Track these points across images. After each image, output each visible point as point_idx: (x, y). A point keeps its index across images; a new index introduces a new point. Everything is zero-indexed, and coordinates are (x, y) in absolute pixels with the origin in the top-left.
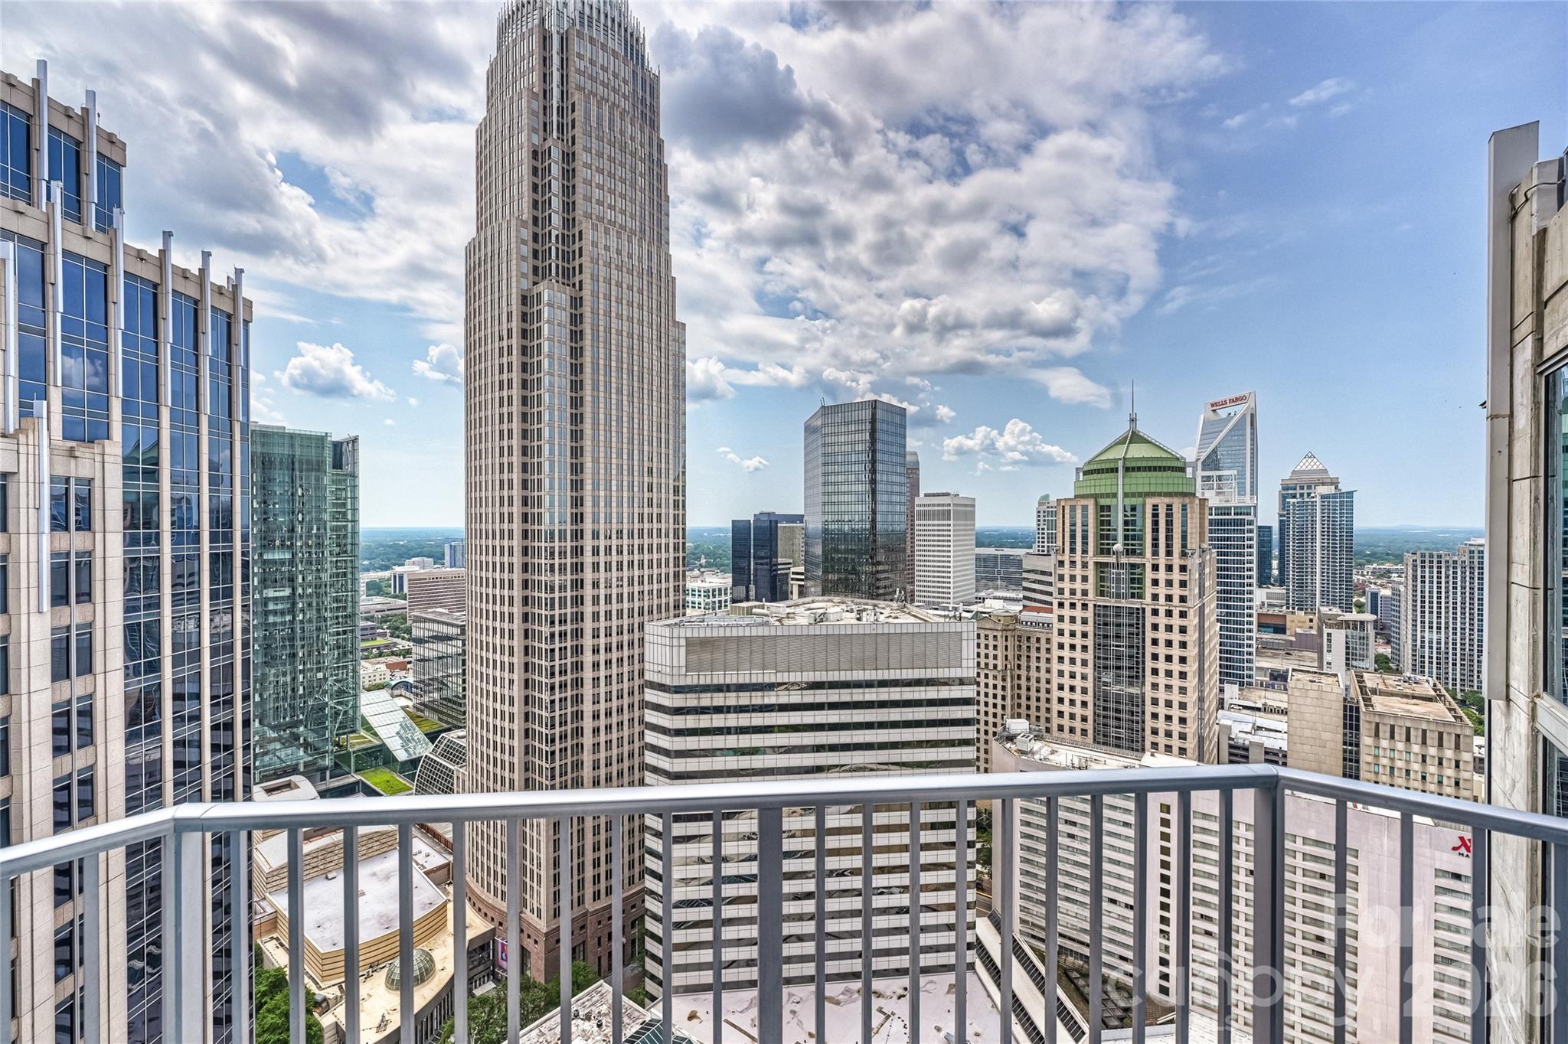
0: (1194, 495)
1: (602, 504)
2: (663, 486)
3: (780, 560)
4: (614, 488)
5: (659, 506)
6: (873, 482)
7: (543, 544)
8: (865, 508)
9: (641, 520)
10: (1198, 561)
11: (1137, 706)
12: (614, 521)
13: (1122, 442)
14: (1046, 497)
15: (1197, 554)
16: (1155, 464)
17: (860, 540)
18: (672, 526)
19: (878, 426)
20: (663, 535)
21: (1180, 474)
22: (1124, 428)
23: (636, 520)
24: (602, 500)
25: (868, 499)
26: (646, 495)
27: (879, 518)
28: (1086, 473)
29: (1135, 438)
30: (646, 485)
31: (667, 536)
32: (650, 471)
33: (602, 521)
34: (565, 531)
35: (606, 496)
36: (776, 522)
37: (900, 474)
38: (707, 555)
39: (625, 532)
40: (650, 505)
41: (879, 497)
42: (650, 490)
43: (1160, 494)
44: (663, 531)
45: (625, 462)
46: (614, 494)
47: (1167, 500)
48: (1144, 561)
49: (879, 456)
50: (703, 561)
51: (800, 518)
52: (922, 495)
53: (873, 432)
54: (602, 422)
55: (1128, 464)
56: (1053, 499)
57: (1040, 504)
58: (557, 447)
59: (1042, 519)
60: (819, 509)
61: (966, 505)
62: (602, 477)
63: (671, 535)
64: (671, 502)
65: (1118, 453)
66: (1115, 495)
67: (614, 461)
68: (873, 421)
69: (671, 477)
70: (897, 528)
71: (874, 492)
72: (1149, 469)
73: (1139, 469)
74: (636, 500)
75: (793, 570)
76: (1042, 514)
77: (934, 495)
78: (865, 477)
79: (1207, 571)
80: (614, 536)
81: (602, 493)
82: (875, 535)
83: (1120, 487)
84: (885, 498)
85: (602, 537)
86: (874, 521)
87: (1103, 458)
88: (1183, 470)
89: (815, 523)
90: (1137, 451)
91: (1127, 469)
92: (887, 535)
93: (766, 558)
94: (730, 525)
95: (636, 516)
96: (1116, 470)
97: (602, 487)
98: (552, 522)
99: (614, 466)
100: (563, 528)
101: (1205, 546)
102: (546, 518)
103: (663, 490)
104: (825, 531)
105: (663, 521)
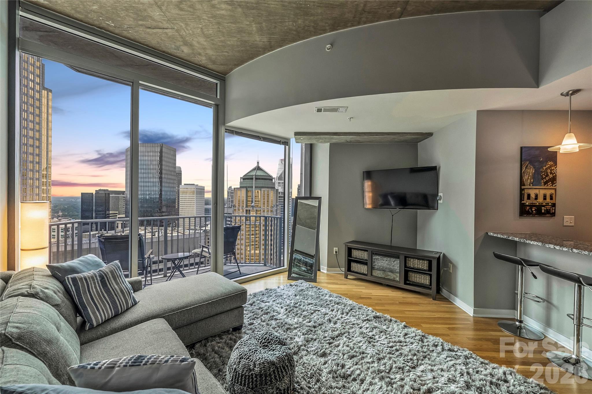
0: (274, 188)
3: (111, 212)
6: (161, 178)
8: (157, 189)
10: (276, 209)
11: (258, 257)
13: (254, 169)
14: (231, 187)
15: (275, 207)
16: (264, 177)
17: (154, 202)
19: (163, 154)
21: (270, 181)
22: (255, 165)
25: (158, 185)
27: (163, 193)
28: (244, 179)
29: (258, 168)
36: (109, 194)
37: (174, 176)
38: (63, 210)
41: (163, 184)
43: (265, 187)
47: (267, 189)
48: (261, 209)
49: (163, 167)
50: (60, 214)
52: (183, 184)
53: (161, 157)
55: (256, 177)
56: (233, 188)
57: (229, 189)
59: (229, 195)
61: (201, 189)
65: (253, 173)
66: (252, 187)
68: (161, 152)
69: (41, 169)
70: (172, 197)
71: (161, 182)
72: (263, 179)
73: (259, 179)
75: (118, 216)
76: (229, 193)
77: (188, 184)
78: (157, 175)
79: (278, 212)
82: (161, 200)
83: (254, 184)
84: (167, 185)
86: (161, 195)
87: (249, 174)
88: (272, 180)
90: (259, 173)
91: (256, 179)
92: (167, 200)
93: (103, 211)
94: (80, 195)
96: (252, 179)
101: (277, 204)
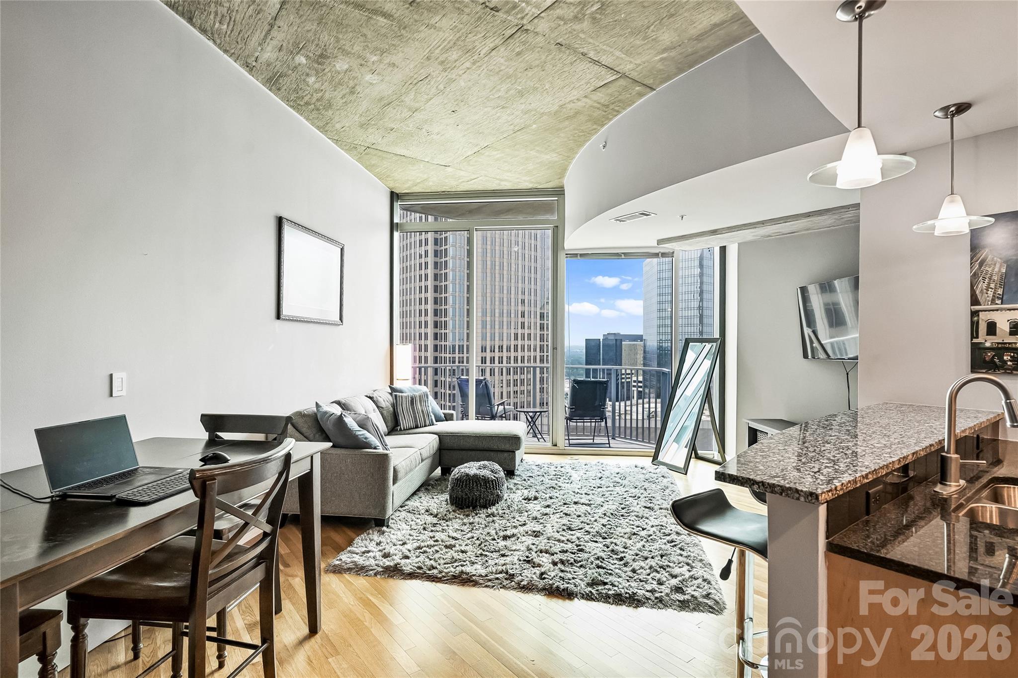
1: (488, 327)
2: (532, 313)
4: (497, 315)
5: (529, 328)
7: (448, 355)
9: (516, 338)
12: (497, 338)
18: (538, 343)
20: (532, 350)
23: (513, 338)
24: (488, 323)
26: (520, 320)
30: (520, 313)
31: (535, 350)
32: (523, 302)
33: (488, 338)
34: (463, 346)
35: (491, 321)
36: (621, 341)
39: (505, 347)
40: (523, 327)
42: (523, 316)
44: (532, 347)
45: (505, 296)
46: (497, 319)
51: (640, 338)
54: (489, 267)
58: (457, 286)
60: (655, 330)
62: (488, 307)
63: (538, 350)
64: (538, 325)
67: (497, 295)
69: (539, 306)
74: (513, 324)
80: (497, 350)
81: (488, 319)
85: (488, 350)
89: (652, 342)
94: (584, 343)
95: (513, 335)
97: (488, 315)
98: (454, 339)
99: (497, 299)
100: (461, 344)
102: (450, 336)
103: (532, 316)
104: (660, 348)
105: (532, 339)
